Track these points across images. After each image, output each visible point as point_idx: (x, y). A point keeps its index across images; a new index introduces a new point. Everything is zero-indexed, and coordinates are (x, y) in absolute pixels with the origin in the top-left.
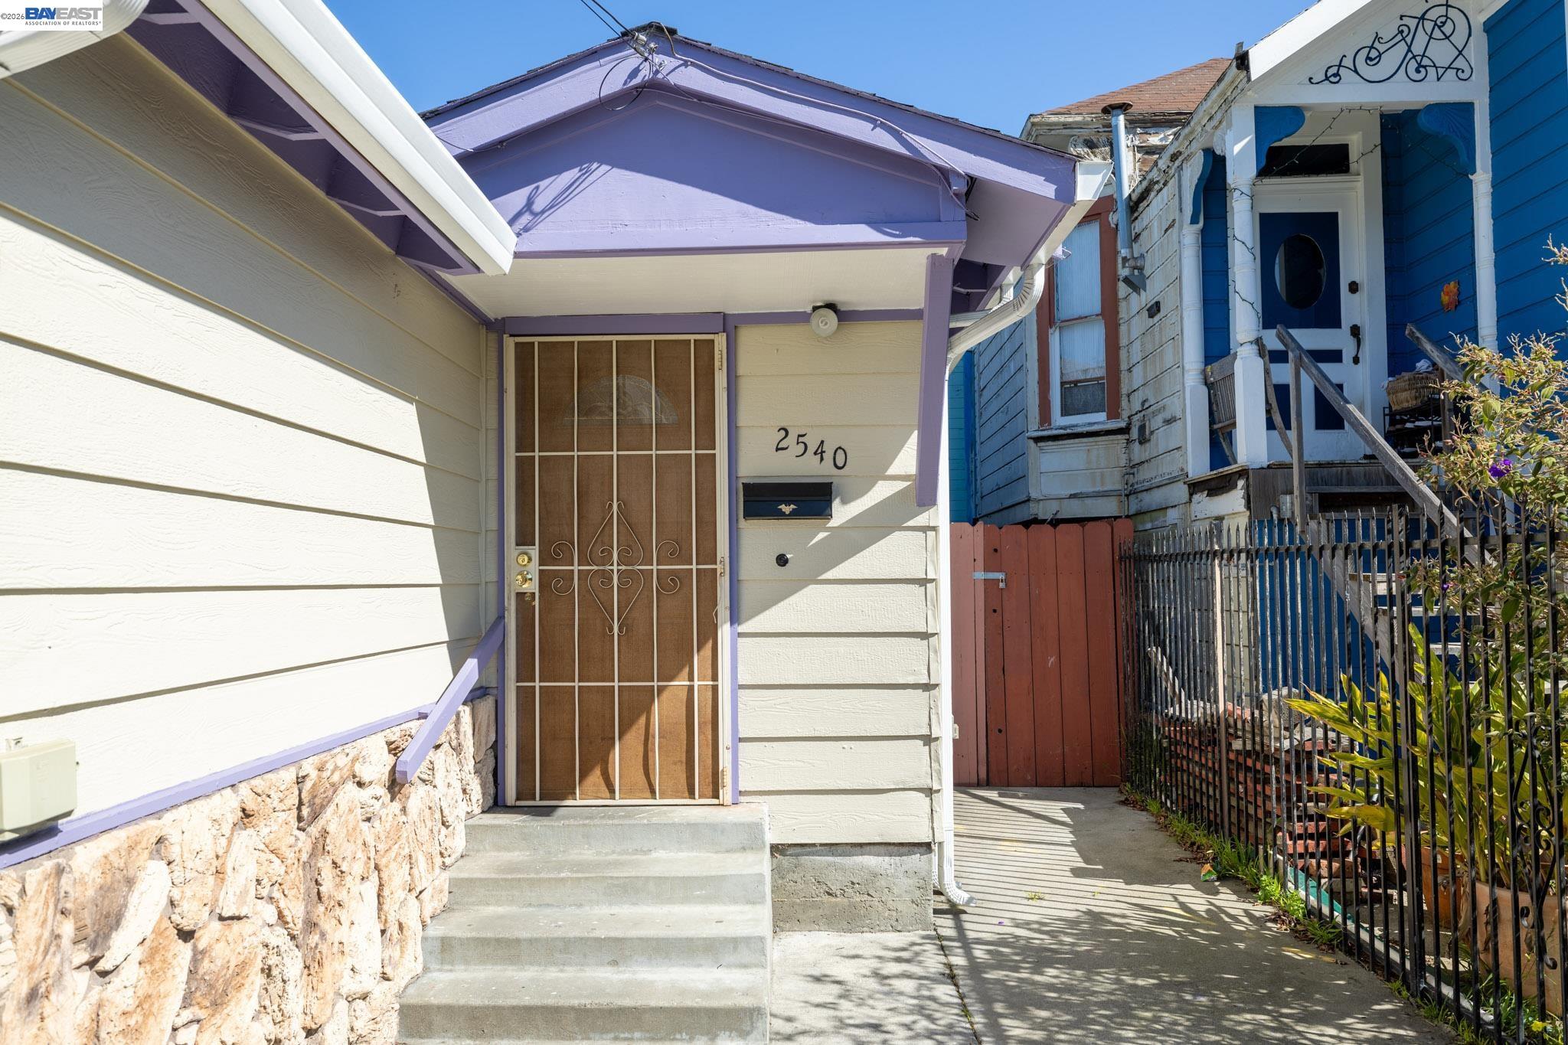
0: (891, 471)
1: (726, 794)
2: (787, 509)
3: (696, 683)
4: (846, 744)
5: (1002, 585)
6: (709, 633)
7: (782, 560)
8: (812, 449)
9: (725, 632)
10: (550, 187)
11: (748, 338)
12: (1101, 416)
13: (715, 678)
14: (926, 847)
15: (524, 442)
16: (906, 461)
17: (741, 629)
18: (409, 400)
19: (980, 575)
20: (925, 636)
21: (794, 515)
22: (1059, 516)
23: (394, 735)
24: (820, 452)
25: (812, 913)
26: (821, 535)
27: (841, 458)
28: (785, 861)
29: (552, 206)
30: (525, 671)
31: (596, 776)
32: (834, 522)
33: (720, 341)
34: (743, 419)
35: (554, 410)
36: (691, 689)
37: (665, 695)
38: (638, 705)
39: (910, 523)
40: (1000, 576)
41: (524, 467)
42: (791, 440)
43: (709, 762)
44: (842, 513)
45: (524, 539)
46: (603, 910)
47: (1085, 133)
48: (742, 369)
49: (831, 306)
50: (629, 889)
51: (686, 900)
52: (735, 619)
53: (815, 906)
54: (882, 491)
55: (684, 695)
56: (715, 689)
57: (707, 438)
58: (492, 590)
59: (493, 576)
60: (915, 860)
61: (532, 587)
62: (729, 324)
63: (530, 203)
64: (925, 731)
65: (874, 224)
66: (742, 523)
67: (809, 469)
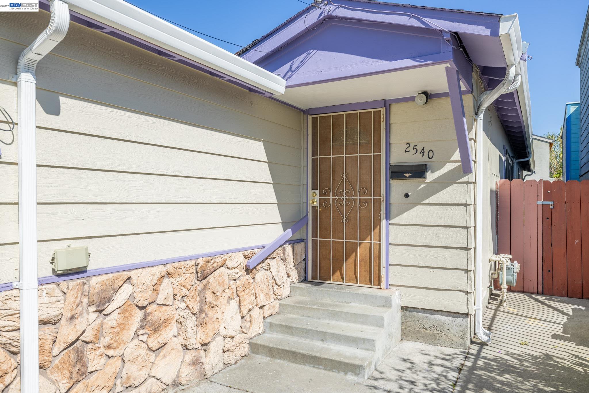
0: (452, 159)
1: (383, 285)
2: (407, 175)
3: (373, 242)
4: (432, 270)
5: (551, 207)
6: (378, 223)
7: (407, 196)
8: (419, 151)
9: (384, 223)
10: (297, 61)
11: (395, 109)
13: (380, 240)
14: (467, 315)
15: (314, 153)
16: (457, 157)
17: (390, 222)
18: (260, 141)
19: (540, 203)
20: (466, 228)
21: (410, 177)
23: (248, 253)
24: (422, 152)
25: (417, 335)
26: (423, 186)
27: (431, 154)
28: (407, 313)
29: (298, 68)
30: (314, 235)
31: (338, 273)
32: (427, 181)
33: (383, 111)
34: (392, 141)
35: (325, 140)
36: (371, 244)
37: (362, 246)
38: (352, 249)
39: (460, 181)
40: (551, 203)
41: (314, 161)
42: (411, 148)
43: (377, 272)
44: (430, 177)
45: (314, 187)
46: (326, 321)
48: (393, 120)
49: (423, 93)
50: (336, 315)
51: (355, 322)
52: (388, 218)
53: (418, 332)
54: (448, 167)
55: (368, 246)
56: (380, 244)
57: (378, 148)
58: (305, 205)
59: (305, 201)
60: (460, 320)
61: (316, 204)
62: (387, 104)
63: (291, 67)
64: (465, 267)
65: (413, 58)
66: (391, 181)
67: (417, 159)
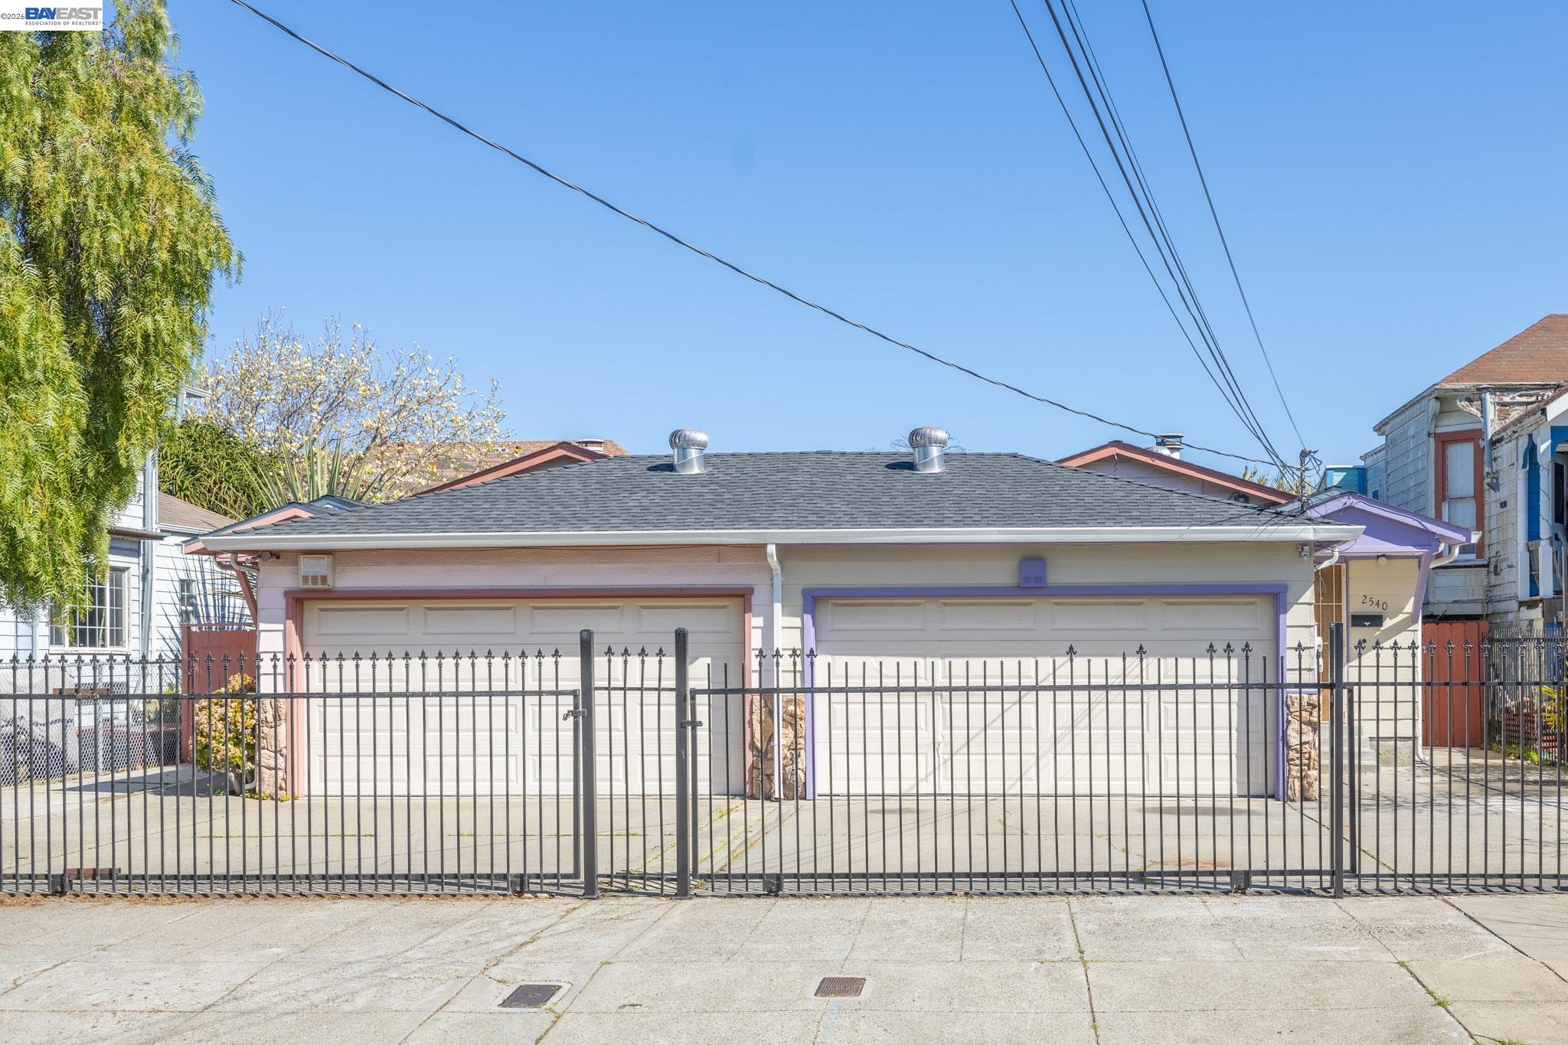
0: (1403, 610)
2: (1367, 623)
7: (1364, 642)
8: (1375, 602)
11: (1352, 563)
12: (1473, 556)
16: (1409, 608)
17: (1350, 664)
20: (1413, 666)
21: (1369, 626)
22: (1446, 613)
24: (1378, 604)
26: (1378, 632)
27: (1385, 607)
32: (1382, 629)
33: (1344, 566)
34: (1350, 593)
39: (1408, 628)
42: (1368, 599)
44: (1388, 623)
47: (1466, 394)
48: (1351, 576)
49: (1384, 556)
52: (1348, 661)
54: (1401, 617)
57: (1339, 599)
60: (1409, 743)
62: (1346, 559)
64: (1413, 699)
65: (1414, 546)
66: (1351, 629)
67: (1373, 610)
